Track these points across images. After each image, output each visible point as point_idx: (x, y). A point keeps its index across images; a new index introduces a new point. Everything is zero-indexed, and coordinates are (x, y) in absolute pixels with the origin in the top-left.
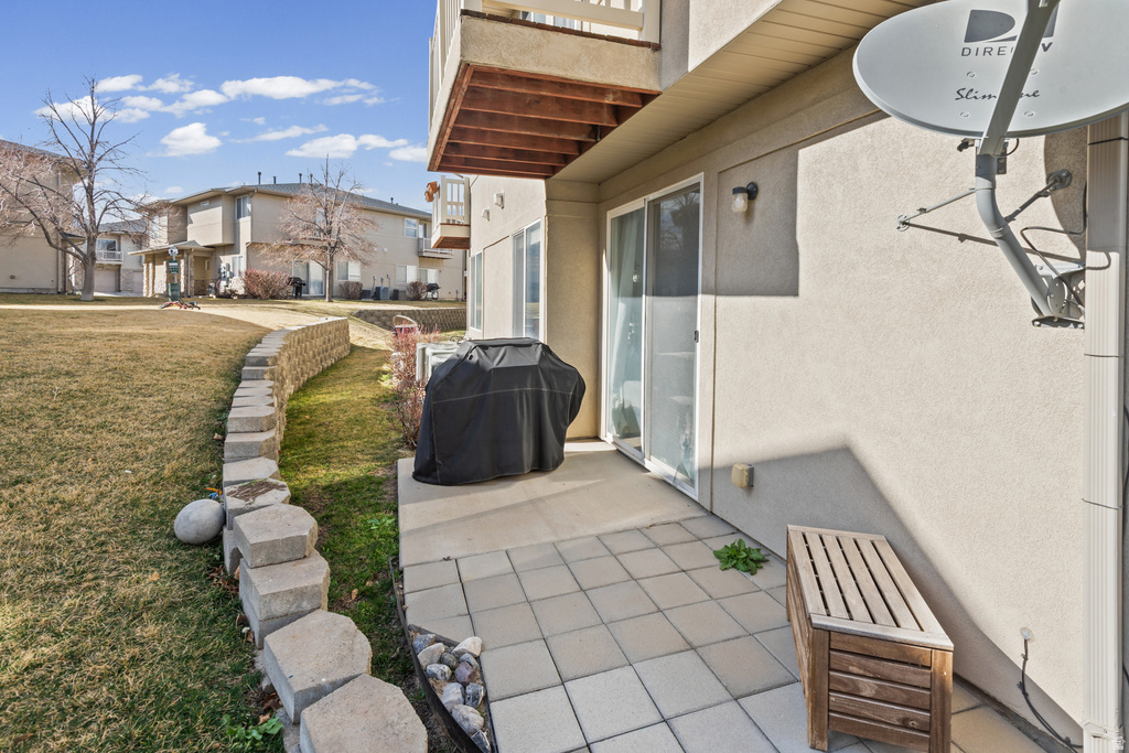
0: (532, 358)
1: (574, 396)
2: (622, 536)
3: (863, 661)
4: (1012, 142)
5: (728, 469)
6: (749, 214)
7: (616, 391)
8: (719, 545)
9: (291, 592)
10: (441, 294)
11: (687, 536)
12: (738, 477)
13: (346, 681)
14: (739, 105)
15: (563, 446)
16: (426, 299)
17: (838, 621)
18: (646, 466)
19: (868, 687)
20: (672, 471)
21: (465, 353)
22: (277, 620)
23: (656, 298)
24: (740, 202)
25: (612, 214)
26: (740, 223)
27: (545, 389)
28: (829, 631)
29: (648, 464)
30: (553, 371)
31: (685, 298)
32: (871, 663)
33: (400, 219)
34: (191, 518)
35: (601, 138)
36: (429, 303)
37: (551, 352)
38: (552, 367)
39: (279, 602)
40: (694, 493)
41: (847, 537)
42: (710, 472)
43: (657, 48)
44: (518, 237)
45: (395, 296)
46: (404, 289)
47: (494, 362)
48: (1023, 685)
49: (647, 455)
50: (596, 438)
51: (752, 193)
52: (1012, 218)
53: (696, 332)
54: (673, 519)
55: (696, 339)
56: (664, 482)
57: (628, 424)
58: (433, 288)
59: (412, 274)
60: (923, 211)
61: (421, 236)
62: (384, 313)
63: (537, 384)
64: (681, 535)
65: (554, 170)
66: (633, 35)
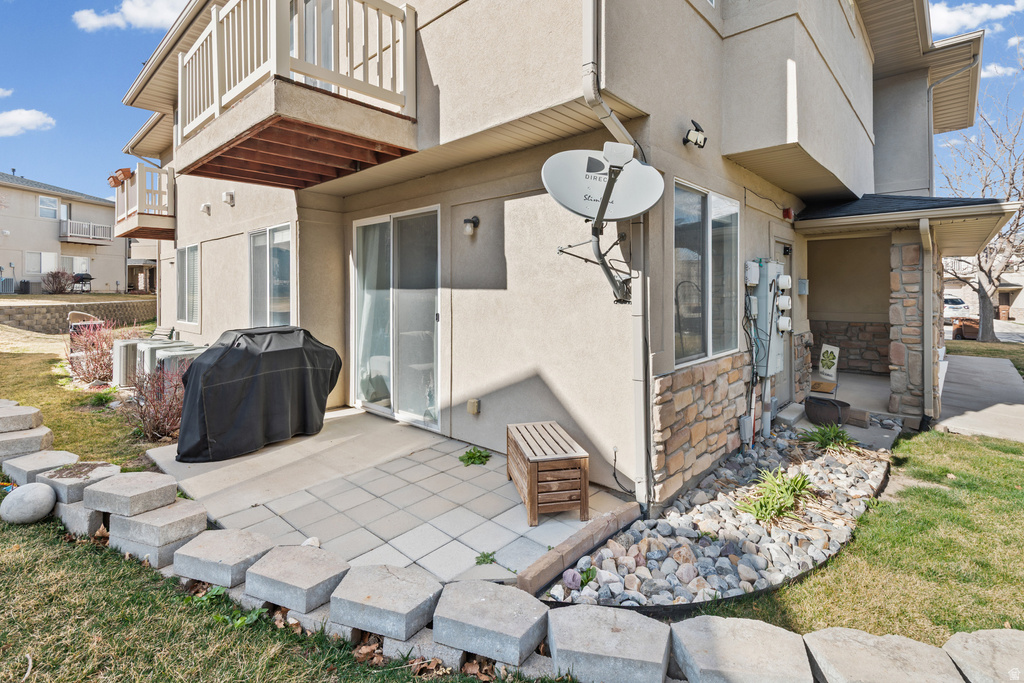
0: (298, 342)
1: (332, 371)
2: (393, 463)
3: (552, 473)
4: (605, 223)
5: (463, 404)
6: (473, 237)
7: (364, 364)
8: (462, 453)
9: (183, 521)
10: (94, 286)
11: (439, 454)
12: (471, 408)
13: (264, 554)
14: (465, 165)
15: (324, 414)
16: (72, 292)
17: (540, 457)
18: (396, 418)
19: (555, 486)
20: (420, 418)
21: (231, 342)
22: (172, 545)
23: (402, 290)
24: (469, 229)
25: (357, 223)
26: (467, 241)
27: (309, 367)
28: (537, 462)
29: (397, 417)
30: (316, 352)
31: (427, 290)
32: (556, 473)
33: (31, 197)
34: (26, 499)
35: (361, 170)
36: (79, 297)
37: (311, 337)
38: (314, 348)
39: (174, 529)
40: (437, 428)
41: (538, 425)
42: (449, 410)
43: (415, 121)
44: (255, 236)
45: (24, 289)
46: (39, 280)
47: (262, 347)
48: (615, 474)
49: (396, 410)
50: (345, 406)
51: (475, 223)
52: (605, 255)
53: (437, 315)
54: (426, 446)
55: (438, 319)
56: (412, 426)
57: (377, 390)
58: (83, 278)
59: (50, 263)
60: (570, 246)
61: (64, 217)
62: (20, 310)
63: (303, 363)
64: (434, 454)
65: (307, 184)
66: (396, 109)
